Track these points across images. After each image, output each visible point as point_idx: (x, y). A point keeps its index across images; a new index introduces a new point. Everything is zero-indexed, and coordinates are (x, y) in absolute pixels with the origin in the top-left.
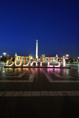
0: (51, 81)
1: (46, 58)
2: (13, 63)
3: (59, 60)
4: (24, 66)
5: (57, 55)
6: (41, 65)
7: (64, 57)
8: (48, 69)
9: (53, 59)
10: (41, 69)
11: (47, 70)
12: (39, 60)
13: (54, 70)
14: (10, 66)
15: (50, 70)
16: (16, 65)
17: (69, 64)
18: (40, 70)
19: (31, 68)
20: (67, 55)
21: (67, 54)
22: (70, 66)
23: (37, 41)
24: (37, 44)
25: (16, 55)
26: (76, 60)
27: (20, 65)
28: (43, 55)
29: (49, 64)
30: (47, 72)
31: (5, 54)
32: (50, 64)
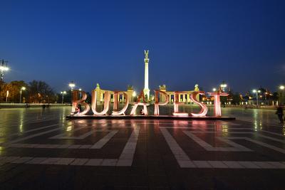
0: (185, 162)
1: (170, 94)
2: (88, 107)
3: (203, 99)
4: (115, 114)
5: (196, 86)
6: (157, 112)
7: (214, 90)
8: (175, 122)
9: (186, 95)
10: (156, 123)
11: (173, 126)
12: (153, 99)
13: (190, 125)
14: (82, 114)
15: (179, 125)
16: (95, 113)
17: (230, 109)
18: (155, 127)
19: (132, 121)
20: (223, 86)
21: (223, 83)
22: (233, 112)
23: (147, 54)
24: (147, 59)
25: (98, 88)
26: (246, 98)
27: (104, 112)
28: (162, 86)
29: (176, 108)
30: (171, 131)
31: (72, 86)
32: (181, 110)
